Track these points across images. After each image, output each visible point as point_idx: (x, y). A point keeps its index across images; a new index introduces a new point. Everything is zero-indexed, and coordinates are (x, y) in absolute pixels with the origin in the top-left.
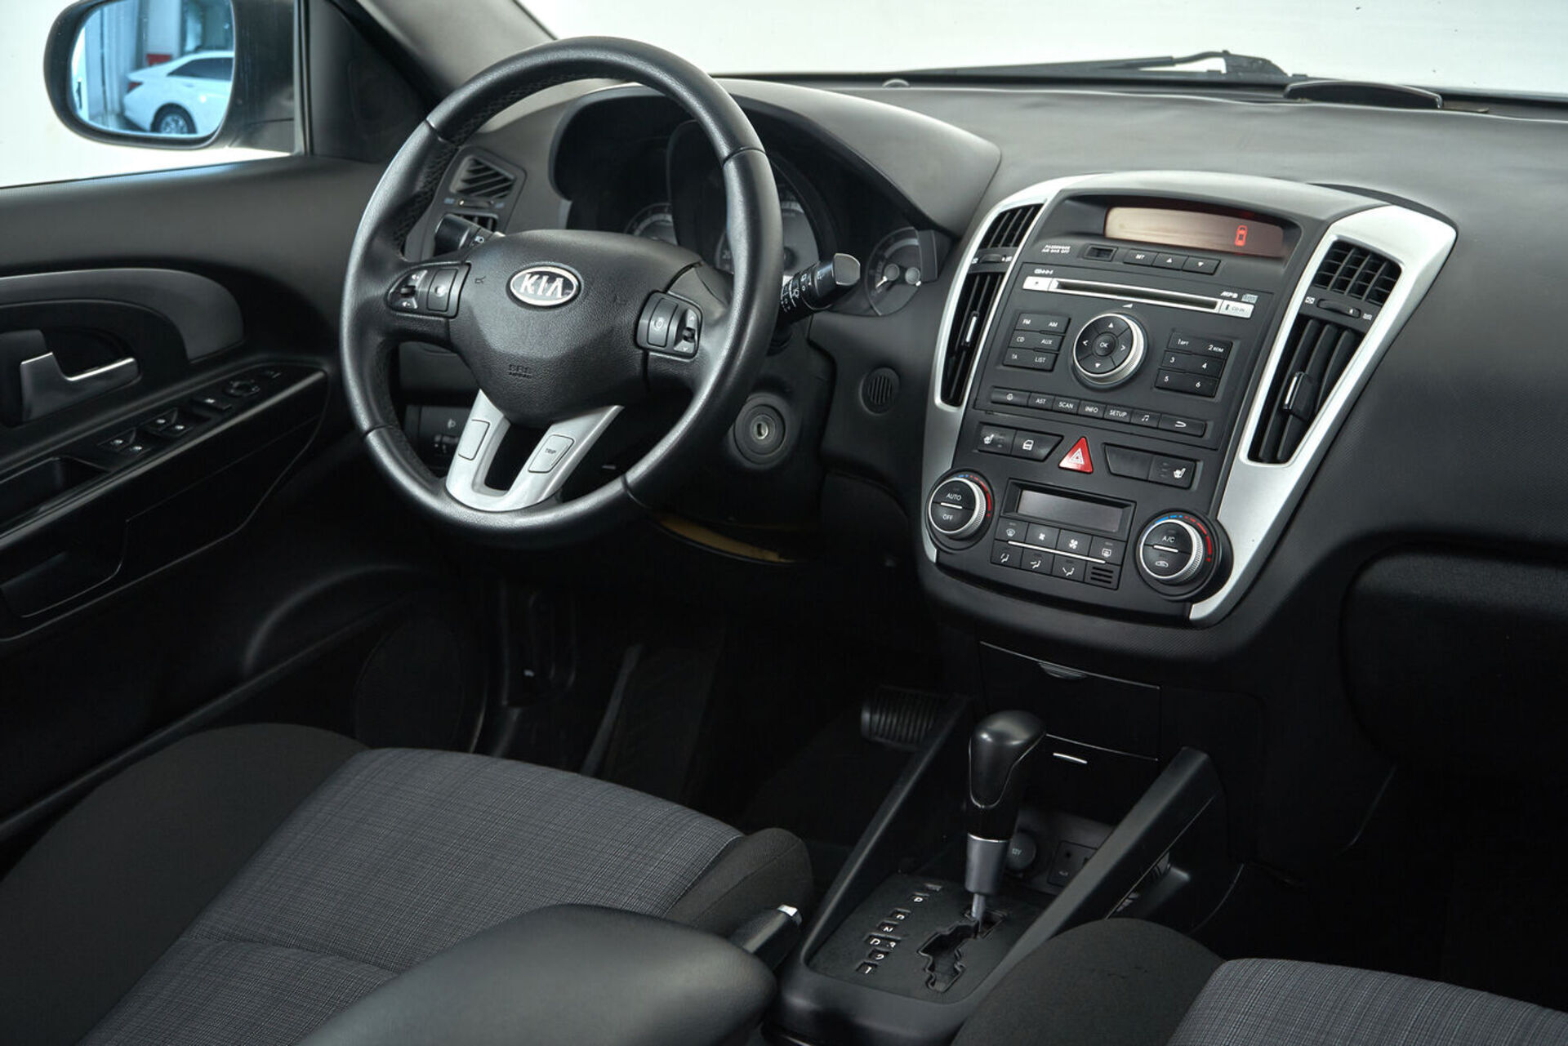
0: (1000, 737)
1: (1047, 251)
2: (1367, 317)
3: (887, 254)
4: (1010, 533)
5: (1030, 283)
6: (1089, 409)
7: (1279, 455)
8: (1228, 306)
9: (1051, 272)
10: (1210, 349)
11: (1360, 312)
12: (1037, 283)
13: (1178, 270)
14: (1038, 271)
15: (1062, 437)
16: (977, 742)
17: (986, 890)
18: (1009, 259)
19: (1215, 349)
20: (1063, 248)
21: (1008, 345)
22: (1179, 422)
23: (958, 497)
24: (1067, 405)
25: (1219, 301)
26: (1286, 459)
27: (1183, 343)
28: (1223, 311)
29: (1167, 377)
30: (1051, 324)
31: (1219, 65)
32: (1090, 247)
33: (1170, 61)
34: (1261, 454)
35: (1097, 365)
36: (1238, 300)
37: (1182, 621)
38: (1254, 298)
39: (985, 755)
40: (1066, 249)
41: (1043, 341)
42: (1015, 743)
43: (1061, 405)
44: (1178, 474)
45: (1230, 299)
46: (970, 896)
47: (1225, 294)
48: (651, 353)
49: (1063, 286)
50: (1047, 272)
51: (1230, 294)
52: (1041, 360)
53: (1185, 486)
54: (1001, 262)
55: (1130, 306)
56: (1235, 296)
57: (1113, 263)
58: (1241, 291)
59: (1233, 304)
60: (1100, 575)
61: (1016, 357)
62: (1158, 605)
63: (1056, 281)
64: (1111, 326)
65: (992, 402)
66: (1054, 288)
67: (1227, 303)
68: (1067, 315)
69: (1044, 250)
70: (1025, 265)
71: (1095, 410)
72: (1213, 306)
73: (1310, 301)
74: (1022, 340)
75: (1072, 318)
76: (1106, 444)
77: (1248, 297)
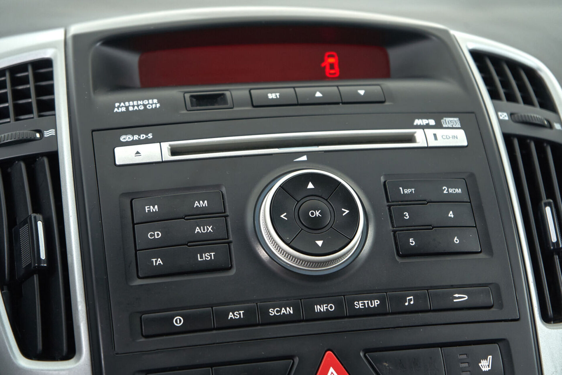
1: (124, 109)
2: (557, 126)
5: (124, 155)
6: (320, 308)
8: (435, 135)
10: (445, 192)
11: (549, 124)
12: (138, 153)
15: (293, 358)
18: (48, 133)
19: (451, 191)
20: (146, 102)
21: (133, 250)
22: (457, 295)
24: (283, 311)
25: (418, 132)
27: (407, 191)
28: (433, 143)
29: (411, 240)
30: (196, 204)
32: (187, 96)
35: (320, 243)
36: (439, 126)
40: (153, 103)
41: (197, 230)
43: (273, 312)
44: (485, 365)
45: (428, 126)
47: (417, 122)
49: (174, 152)
51: (424, 122)
52: (208, 256)
54: (35, 139)
55: (304, 158)
56: (432, 122)
57: (235, 109)
58: (436, 117)
59: (437, 132)
61: (160, 261)
63: (166, 146)
64: (310, 186)
65: (147, 337)
66: (168, 157)
67: (430, 132)
68: (218, 186)
69: (120, 108)
70: (94, 133)
71: (331, 307)
72: (411, 139)
73: (504, 116)
74: (157, 235)
75: (224, 190)
76: (366, 351)
77: (447, 121)
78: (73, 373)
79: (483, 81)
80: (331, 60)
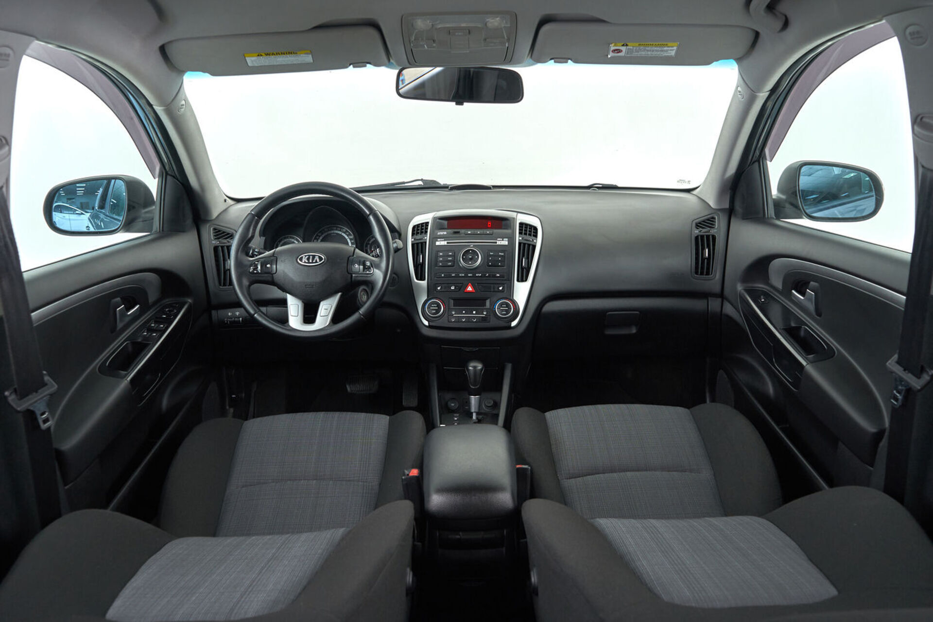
0: (475, 367)
2: (535, 241)
3: (370, 242)
4: (453, 313)
5: (438, 243)
6: (469, 275)
7: (524, 279)
11: (533, 240)
12: (440, 243)
13: (483, 234)
14: (439, 240)
15: (463, 283)
16: (468, 370)
17: (477, 411)
18: (425, 238)
19: (501, 254)
21: (437, 262)
22: (497, 275)
23: (436, 305)
24: (462, 275)
25: (498, 242)
26: (526, 280)
27: (492, 253)
28: (500, 244)
29: (490, 263)
30: (449, 254)
31: (420, 183)
32: (452, 231)
33: (404, 183)
34: (520, 280)
35: (470, 262)
36: (503, 240)
37: (510, 328)
38: (507, 239)
39: (472, 373)
40: (445, 233)
41: (449, 258)
42: (479, 368)
43: (460, 275)
44: (501, 288)
45: (500, 240)
46: (472, 413)
47: (498, 239)
48: (354, 275)
49: (448, 243)
50: (442, 240)
52: (450, 264)
53: (502, 291)
54: (423, 239)
55: (472, 246)
56: (501, 239)
57: (461, 235)
58: (503, 238)
59: (502, 242)
60: (484, 319)
61: (441, 264)
62: (502, 324)
63: (446, 242)
64: (471, 251)
65: (437, 278)
66: (446, 244)
67: (500, 242)
68: (454, 250)
69: (439, 234)
70: (433, 238)
71: (471, 275)
72: (496, 243)
73: (520, 238)
74: (441, 259)
75: (456, 251)
76: (478, 284)
77: (505, 239)
78: (424, 283)
79: (520, 230)
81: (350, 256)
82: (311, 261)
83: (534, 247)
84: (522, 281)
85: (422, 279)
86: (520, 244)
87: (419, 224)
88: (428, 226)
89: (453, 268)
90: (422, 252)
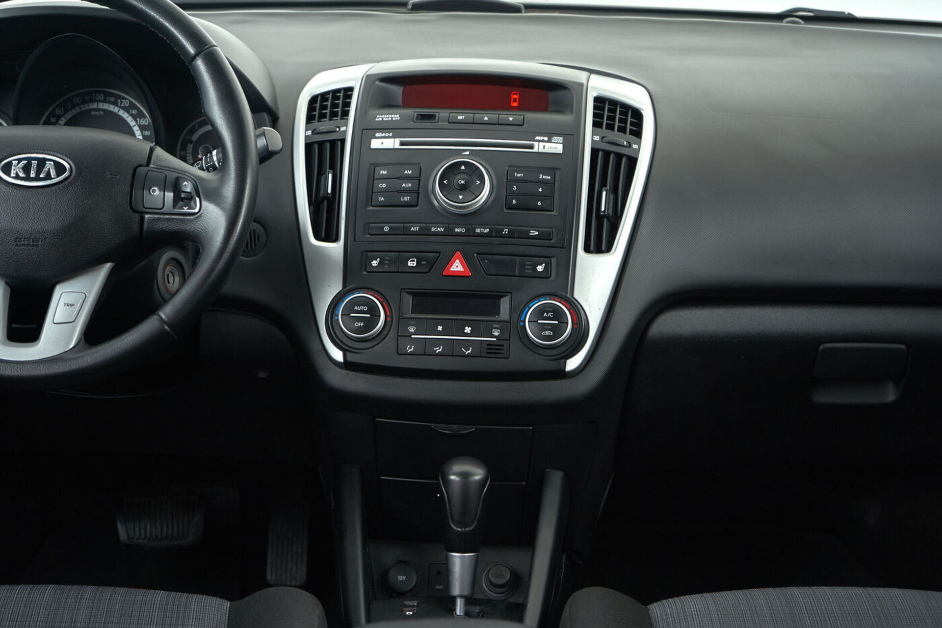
0: (465, 476)
1: (381, 119)
2: (635, 146)
3: (195, 137)
4: (412, 330)
5: (375, 144)
6: (457, 230)
7: (604, 248)
8: (544, 146)
9: (391, 134)
10: (541, 177)
11: (630, 145)
12: (382, 143)
13: (496, 124)
14: (378, 135)
15: (439, 253)
16: (447, 482)
17: (466, 592)
18: (343, 129)
19: (544, 177)
20: (393, 116)
21: (371, 192)
22: (532, 232)
23: (365, 308)
24: (439, 229)
25: (536, 144)
26: (609, 249)
27: (519, 175)
28: (541, 150)
29: (514, 201)
30: (406, 172)
32: (416, 114)
34: (592, 248)
35: (461, 197)
36: (549, 141)
37: (562, 374)
38: (560, 139)
39: (456, 490)
40: (396, 117)
41: (404, 185)
42: (477, 478)
43: (433, 229)
44: (540, 268)
45: (543, 141)
46: (453, 600)
47: (538, 138)
48: (147, 216)
49: (402, 144)
50: (387, 135)
51: (542, 138)
52: (406, 199)
53: (545, 275)
54: (336, 131)
55: (468, 153)
56: (546, 139)
57: (439, 123)
58: (550, 136)
59: (547, 145)
60: (493, 349)
61: (383, 199)
62: (541, 363)
63: (397, 141)
64: (463, 168)
65: (371, 235)
66: (397, 146)
67: (542, 144)
68: (418, 164)
69: (379, 118)
70: (364, 131)
71: (463, 230)
72: (532, 147)
73: (597, 138)
74: (384, 186)
75: (422, 166)
76: (478, 254)
77: (556, 139)
78: (335, 249)
79: (595, 115)
80: (515, 96)
81: (141, 166)
82: (33, 175)
83: (633, 162)
84: (599, 250)
85: (331, 237)
86: (594, 152)
87: (327, 93)
88: (350, 97)
89: (418, 208)
90: (332, 167)
